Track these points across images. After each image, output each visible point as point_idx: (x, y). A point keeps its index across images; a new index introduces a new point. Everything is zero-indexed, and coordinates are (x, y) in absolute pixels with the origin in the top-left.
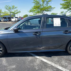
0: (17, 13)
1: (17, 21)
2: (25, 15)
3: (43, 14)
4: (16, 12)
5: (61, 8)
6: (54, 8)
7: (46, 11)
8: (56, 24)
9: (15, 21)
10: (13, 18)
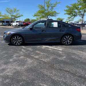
0: (19, 16)
1: (18, 25)
2: (27, 19)
3: (47, 19)
5: (65, 14)
6: (59, 13)
7: (50, 16)
9: (16, 26)
10: (14, 22)
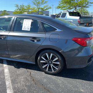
4: (46, 8)
8: (25, 27)
